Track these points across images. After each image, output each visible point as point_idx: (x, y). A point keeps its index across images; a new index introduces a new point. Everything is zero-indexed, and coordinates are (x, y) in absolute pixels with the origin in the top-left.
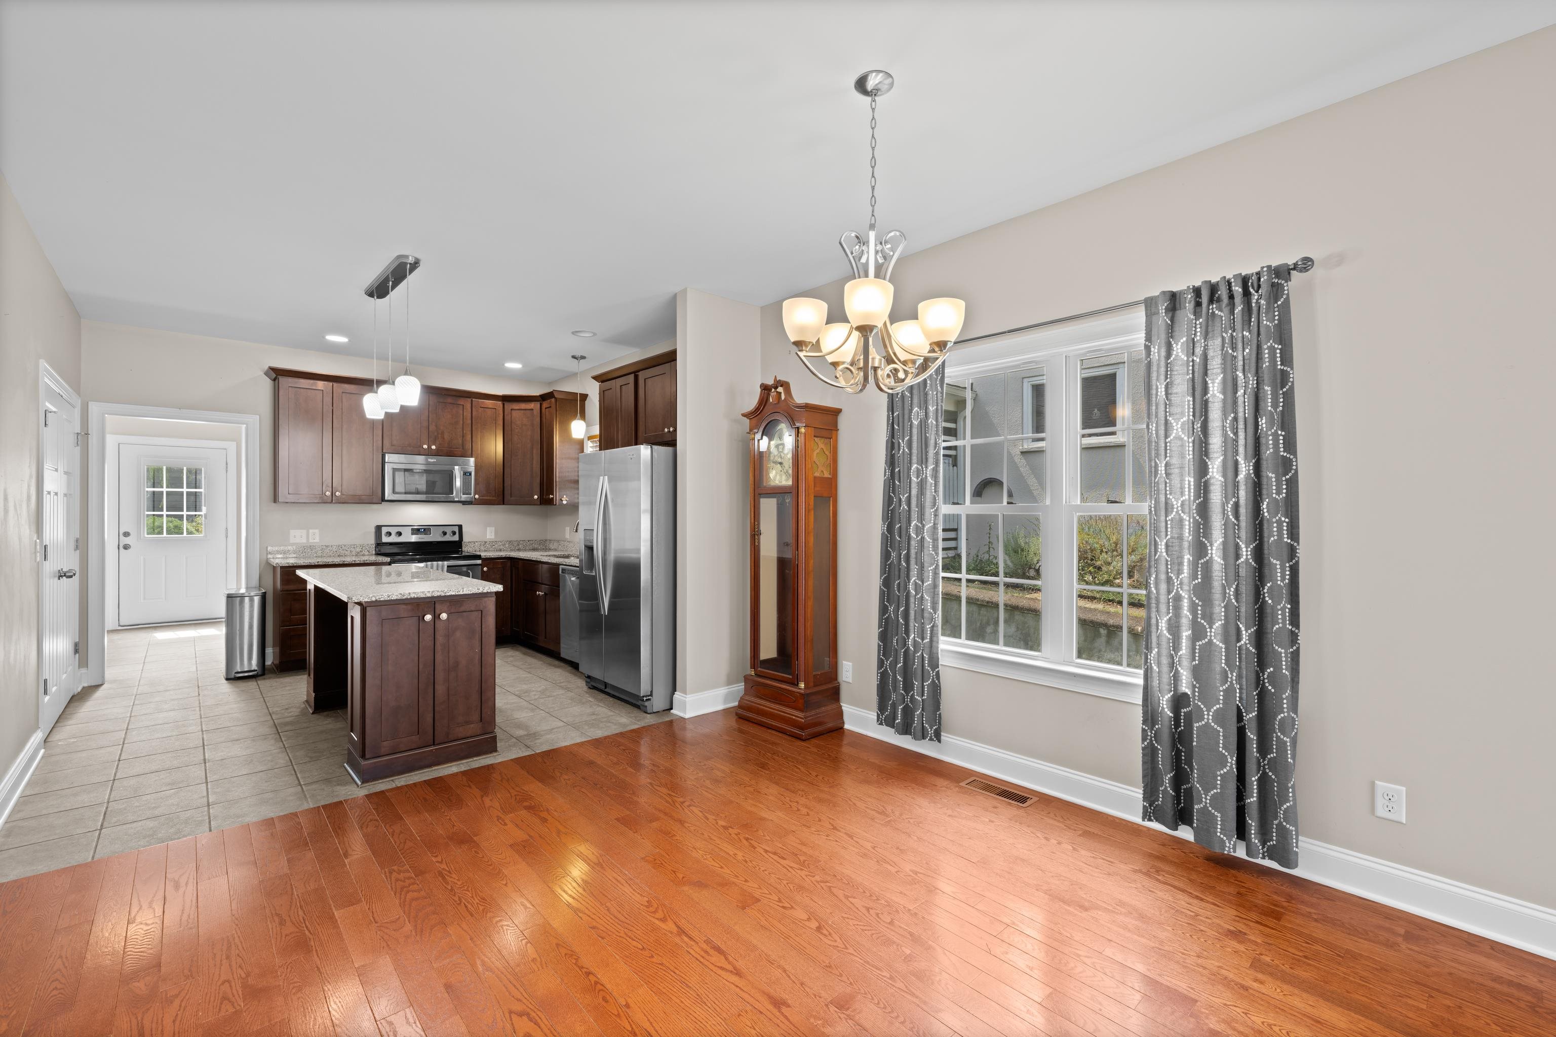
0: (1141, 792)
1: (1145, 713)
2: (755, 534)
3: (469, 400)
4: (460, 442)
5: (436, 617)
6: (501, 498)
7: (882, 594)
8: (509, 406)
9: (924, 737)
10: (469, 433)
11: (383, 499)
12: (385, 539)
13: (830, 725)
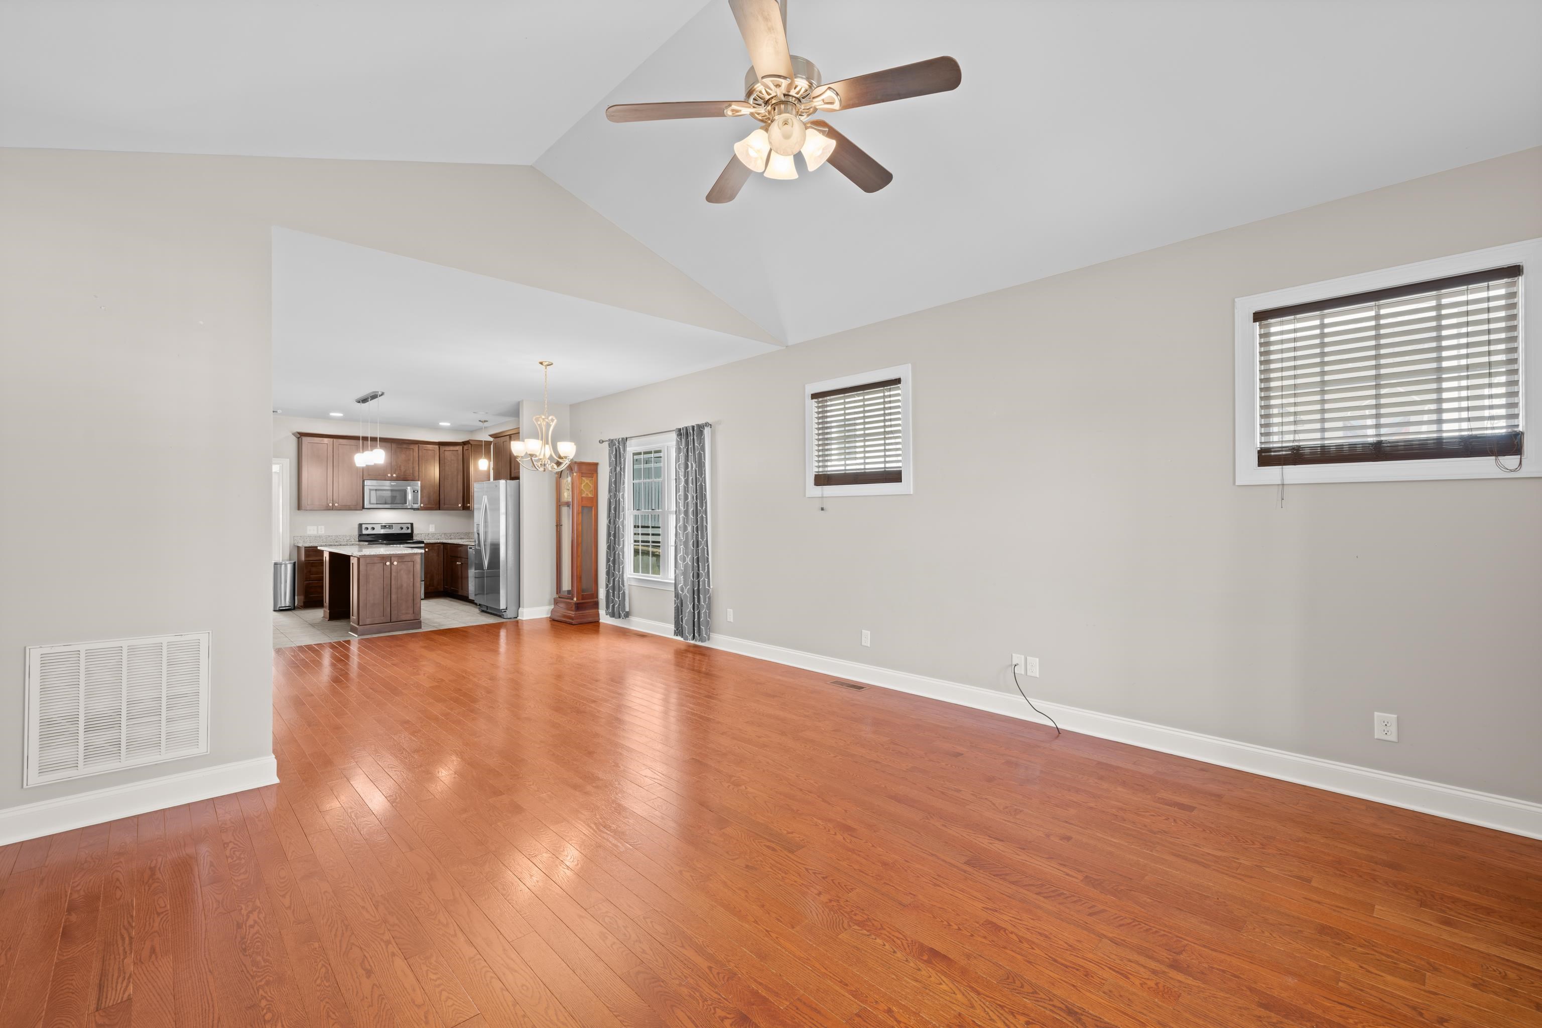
0: (674, 626)
1: (675, 593)
2: (559, 526)
3: (417, 445)
4: (411, 472)
5: (392, 564)
6: (438, 506)
7: (607, 552)
8: (443, 448)
9: (620, 617)
10: (417, 466)
11: (363, 508)
12: (364, 532)
13: (590, 619)
